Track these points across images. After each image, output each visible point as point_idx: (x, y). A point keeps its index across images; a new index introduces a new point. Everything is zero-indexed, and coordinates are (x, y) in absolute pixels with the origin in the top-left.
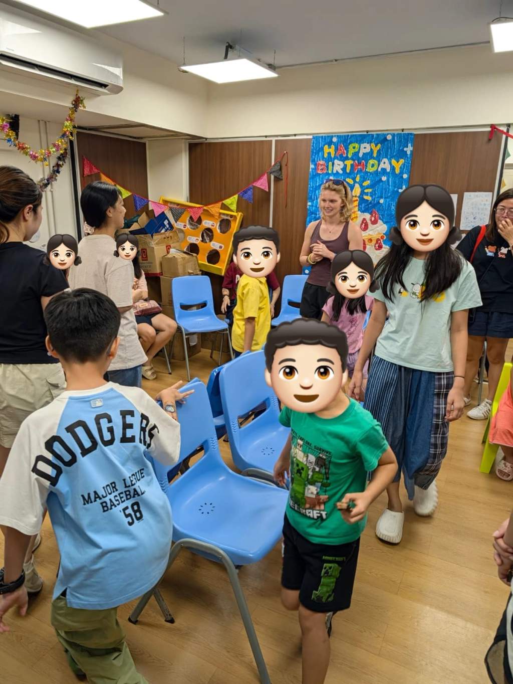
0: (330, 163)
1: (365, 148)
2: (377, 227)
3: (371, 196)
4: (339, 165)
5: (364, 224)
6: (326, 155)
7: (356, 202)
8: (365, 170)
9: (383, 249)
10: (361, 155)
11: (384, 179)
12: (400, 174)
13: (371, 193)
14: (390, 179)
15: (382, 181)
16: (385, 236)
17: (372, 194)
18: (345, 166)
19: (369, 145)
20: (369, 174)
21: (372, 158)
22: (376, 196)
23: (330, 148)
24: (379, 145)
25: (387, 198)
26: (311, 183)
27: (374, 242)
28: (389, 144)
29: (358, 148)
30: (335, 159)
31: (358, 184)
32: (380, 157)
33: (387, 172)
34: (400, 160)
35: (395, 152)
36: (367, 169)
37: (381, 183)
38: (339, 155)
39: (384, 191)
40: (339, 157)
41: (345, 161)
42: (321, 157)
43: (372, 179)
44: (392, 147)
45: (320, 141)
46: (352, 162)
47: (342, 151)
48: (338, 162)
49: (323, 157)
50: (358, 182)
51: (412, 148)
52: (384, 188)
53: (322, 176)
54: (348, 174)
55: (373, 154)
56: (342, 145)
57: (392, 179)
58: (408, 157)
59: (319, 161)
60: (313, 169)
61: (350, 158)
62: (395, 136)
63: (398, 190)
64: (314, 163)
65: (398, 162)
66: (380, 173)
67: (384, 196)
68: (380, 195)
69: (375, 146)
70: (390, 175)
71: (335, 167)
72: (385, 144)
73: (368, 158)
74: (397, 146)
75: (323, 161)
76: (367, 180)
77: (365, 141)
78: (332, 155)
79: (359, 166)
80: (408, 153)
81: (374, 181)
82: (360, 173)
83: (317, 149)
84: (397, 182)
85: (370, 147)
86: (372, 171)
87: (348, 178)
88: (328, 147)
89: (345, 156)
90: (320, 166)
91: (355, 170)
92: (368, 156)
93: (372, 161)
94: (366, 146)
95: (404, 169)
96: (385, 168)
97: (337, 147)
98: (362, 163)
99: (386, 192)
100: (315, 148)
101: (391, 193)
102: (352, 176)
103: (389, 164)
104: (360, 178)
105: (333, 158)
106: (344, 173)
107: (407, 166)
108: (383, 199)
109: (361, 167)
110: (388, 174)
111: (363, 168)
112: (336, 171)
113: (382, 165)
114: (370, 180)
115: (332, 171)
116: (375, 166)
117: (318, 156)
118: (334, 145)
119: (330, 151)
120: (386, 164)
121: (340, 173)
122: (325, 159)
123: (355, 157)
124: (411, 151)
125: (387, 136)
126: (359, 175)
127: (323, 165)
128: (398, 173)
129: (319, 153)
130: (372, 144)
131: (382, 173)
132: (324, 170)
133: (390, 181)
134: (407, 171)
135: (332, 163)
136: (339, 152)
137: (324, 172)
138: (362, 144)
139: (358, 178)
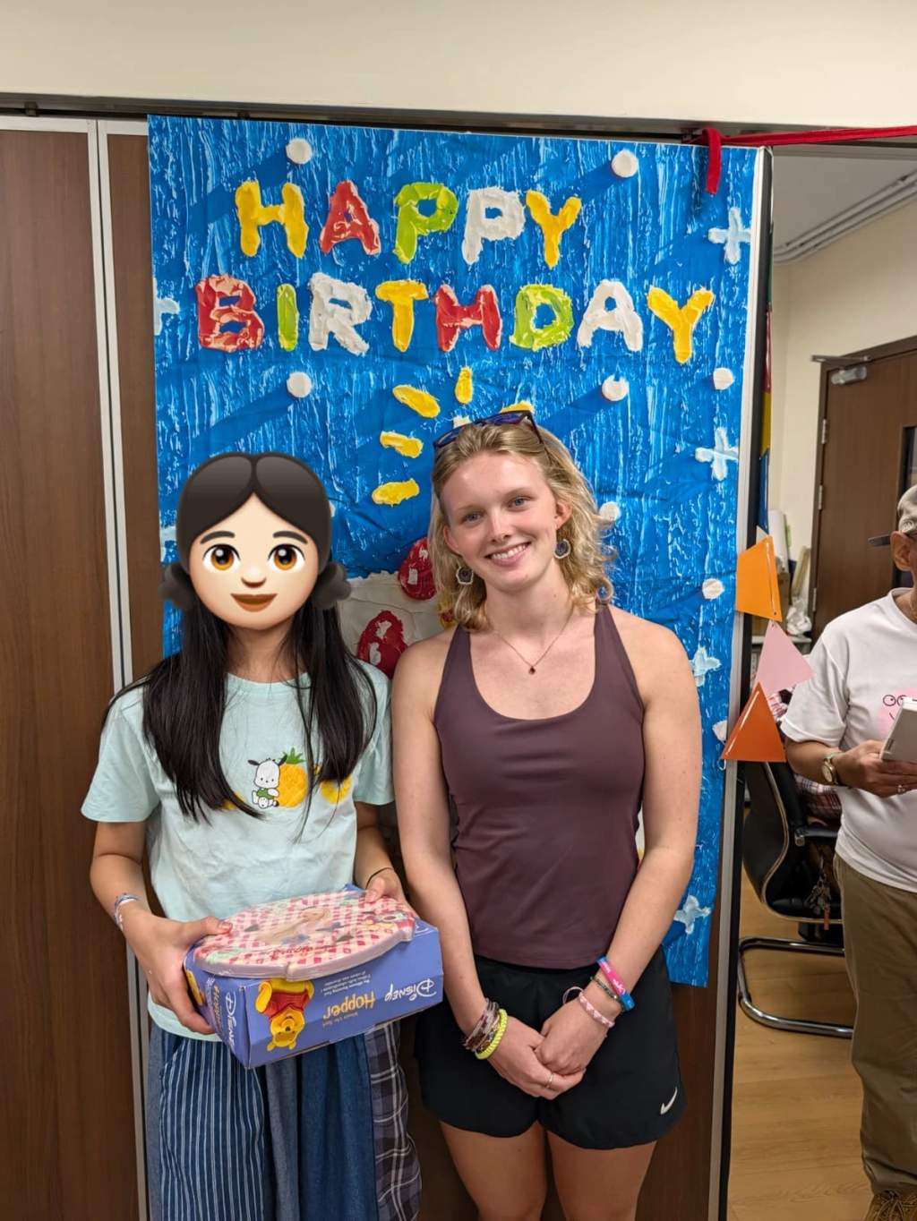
0: (286, 293)
1: (493, 213)
4: (345, 304)
6: (252, 243)
8: (505, 340)
10: (471, 252)
11: (616, 389)
12: (696, 364)
14: (650, 392)
15: (605, 403)
19: (514, 196)
20: (528, 362)
21: (536, 271)
23: (278, 200)
24: (574, 205)
25: (638, 494)
26: (172, 410)
28: (630, 200)
29: (451, 213)
30: (311, 265)
31: (468, 417)
32: (580, 272)
33: (630, 355)
34: (689, 293)
35: (664, 248)
36: (512, 333)
37: (598, 415)
38: (334, 242)
39: (621, 456)
40: (339, 258)
41: (380, 282)
42: (220, 251)
43: (542, 390)
44: (641, 218)
45: (207, 153)
46: (423, 292)
47: (355, 223)
48: (332, 289)
49: (233, 254)
50: (467, 406)
51: (747, 230)
52: (622, 440)
53: (237, 367)
54: (404, 363)
55: (539, 253)
56: (354, 190)
57: (661, 391)
58: (732, 275)
59: (209, 276)
60: (175, 323)
61: (406, 267)
62: (657, 161)
63: (694, 453)
64: (177, 287)
65: (682, 304)
66: (587, 361)
67: (621, 487)
68: (600, 477)
69: (552, 205)
70: (645, 368)
71: (320, 318)
72: (604, 202)
73: (511, 269)
74: (668, 213)
75: (235, 277)
76: (518, 395)
77: (488, 173)
78: (294, 242)
79: (468, 315)
80: (733, 255)
81: (560, 403)
82: (477, 357)
83: (189, 203)
84: (686, 408)
85: (523, 208)
86: (545, 346)
87: (403, 384)
88: (261, 192)
89: (374, 252)
90: (221, 305)
91: (441, 339)
92: (512, 259)
93: (536, 289)
94: (497, 200)
95: (716, 341)
96: (613, 333)
97: (318, 195)
98: (482, 300)
99: (632, 464)
100: (175, 195)
101: (656, 468)
102: (428, 372)
103: (635, 310)
104: (480, 386)
105: (299, 259)
106: (375, 353)
107: (730, 326)
108: (615, 500)
109: (479, 322)
110: (634, 364)
111: (487, 327)
112: (327, 337)
113: (594, 313)
114: (535, 393)
115: (299, 340)
116: (555, 318)
117: (203, 243)
118: (298, 185)
119: (278, 217)
120: (616, 309)
121: (354, 355)
122: (247, 264)
123: (435, 262)
124: (745, 247)
125: (613, 157)
126: (469, 364)
127: (237, 304)
128: (684, 358)
129: (208, 228)
130: (531, 195)
131: (599, 356)
132: (246, 330)
133: (647, 403)
134: (729, 350)
135: (296, 290)
136: (335, 227)
137: (250, 343)
138: (472, 186)
139: (468, 383)
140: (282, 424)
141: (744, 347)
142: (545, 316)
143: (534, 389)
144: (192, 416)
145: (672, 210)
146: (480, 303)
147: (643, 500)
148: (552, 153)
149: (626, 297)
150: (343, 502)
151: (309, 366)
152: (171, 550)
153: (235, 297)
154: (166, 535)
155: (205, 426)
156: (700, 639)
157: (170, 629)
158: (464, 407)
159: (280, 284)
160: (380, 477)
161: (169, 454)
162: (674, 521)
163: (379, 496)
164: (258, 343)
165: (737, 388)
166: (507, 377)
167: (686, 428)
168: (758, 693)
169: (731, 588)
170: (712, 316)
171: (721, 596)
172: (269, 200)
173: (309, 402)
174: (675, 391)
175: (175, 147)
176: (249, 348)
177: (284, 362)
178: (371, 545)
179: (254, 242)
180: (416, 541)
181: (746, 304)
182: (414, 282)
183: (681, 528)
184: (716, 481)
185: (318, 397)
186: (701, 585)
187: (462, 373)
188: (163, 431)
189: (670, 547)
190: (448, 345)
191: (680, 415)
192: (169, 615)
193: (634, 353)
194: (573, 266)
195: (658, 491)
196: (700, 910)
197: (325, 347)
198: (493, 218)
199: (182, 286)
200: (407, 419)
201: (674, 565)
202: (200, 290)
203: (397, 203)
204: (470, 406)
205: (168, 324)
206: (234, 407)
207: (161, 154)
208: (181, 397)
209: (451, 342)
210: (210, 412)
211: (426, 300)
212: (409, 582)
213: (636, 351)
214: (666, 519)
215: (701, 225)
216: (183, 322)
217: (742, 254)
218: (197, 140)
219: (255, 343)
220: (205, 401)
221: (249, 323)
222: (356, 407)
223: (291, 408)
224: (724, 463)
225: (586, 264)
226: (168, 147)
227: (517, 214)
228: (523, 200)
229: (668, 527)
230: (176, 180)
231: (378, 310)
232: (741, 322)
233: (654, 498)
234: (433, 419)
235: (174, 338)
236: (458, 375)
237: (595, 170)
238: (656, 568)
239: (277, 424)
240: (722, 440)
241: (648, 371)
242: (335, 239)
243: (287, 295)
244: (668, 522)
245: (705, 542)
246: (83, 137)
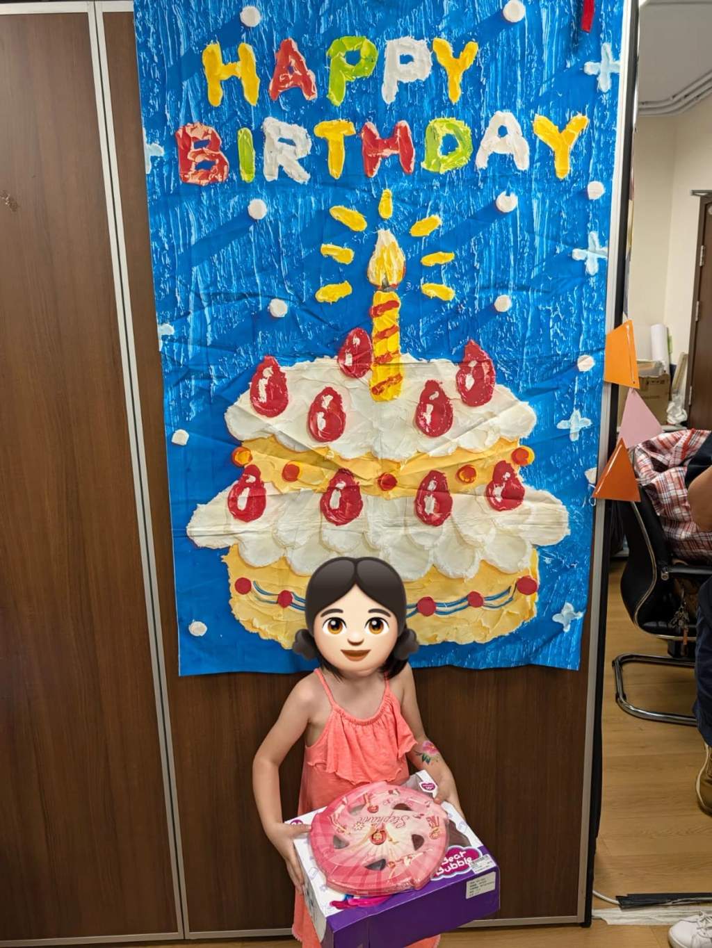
0: (245, 135)
1: (406, 59)
2: (492, 415)
3: (452, 282)
4: (291, 142)
5: (430, 408)
6: (216, 95)
7: (388, 312)
8: (418, 165)
9: (526, 504)
10: (389, 93)
11: (507, 202)
12: (573, 179)
13: (451, 267)
14: (535, 204)
15: (498, 214)
16: (530, 450)
17: (458, 274)
18: (321, 146)
19: (424, 42)
20: (436, 183)
21: (442, 107)
22: (479, 282)
23: (236, 58)
24: (473, 48)
25: (526, 288)
26: (162, 232)
27: (483, 478)
28: (518, 41)
29: (372, 61)
30: (263, 111)
31: (389, 230)
32: (477, 106)
33: (519, 173)
34: (568, 119)
35: (546, 81)
36: (423, 160)
37: (493, 224)
38: (281, 91)
39: (512, 257)
40: (285, 104)
41: (317, 123)
42: (192, 104)
43: (448, 206)
44: (528, 56)
45: (179, 22)
46: (351, 129)
47: (296, 74)
48: (280, 130)
49: (202, 105)
50: (388, 221)
51: (617, 62)
52: (512, 244)
53: (210, 198)
54: (338, 188)
55: (444, 92)
56: (295, 46)
57: (544, 202)
58: (604, 101)
59: (185, 125)
60: (161, 164)
61: (337, 109)
62: (541, 7)
63: (571, 253)
64: (162, 135)
65: (562, 128)
66: (484, 180)
67: (512, 283)
68: (495, 275)
69: (454, 50)
70: (531, 184)
71: (272, 154)
72: (497, 45)
73: (421, 107)
74: (551, 51)
75: (205, 124)
76: (429, 211)
77: (401, 26)
78: (249, 93)
79: (387, 146)
80: (604, 85)
81: (462, 216)
82: (395, 180)
83: (167, 65)
84: (564, 216)
85: (431, 54)
86: (450, 169)
87: (337, 205)
88: (222, 53)
89: (311, 98)
90: (195, 147)
91: (367, 167)
92: (422, 98)
93: (441, 122)
94: (409, 48)
95: (590, 159)
96: (505, 155)
97: (266, 52)
98: (398, 133)
99: (521, 263)
100: (156, 59)
101: (540, 266)
102: (357, 194)
103: (523, 136)
104: (398, 205)
105: (254, 107)
106: (315, 181)
107: (602, 146)
108: (507, 294)
109: (396, 152)
110: (521, 182)
111: (403, 156)
112: (277, 170)
113: (489, 140)
114: (442, 209)
115: (256, 173)
116: (457, 146)
117: (179, 98)
118: (250, 44)
119: (236, 73)
120: (507, 136)
121: (299, 183)
122: (214, 113)
123: (360, 104)
124: (615, 77)
125: (503, 6)
126: (389, 187)
127: (208, 146)
128: (562, 174)
129: (182, 85)
130: (437, 42)
131: (494, 176)
132: (215, 167)
133: (533, 213)
134: (601, 166)
135: (252, 132)
136: (281, 78)
137: (219, 178)
138: (388, 38)
139: (389, 203)
140: (246, 242)
141: (613, 163)
142: (450, 144)
143: (441, 205)
144: (177, 238)
145: (554, 48)
146: (397, 136)
147: (530, 293)
148: (454, 5)
149: (515, 125)
150: (293, 302)
151: (264, 194)
152: (166, 343)
153: (206, 141)
154: (162, 330)
155: (187, 245)
156: (575, 403)
157: (169, 402)
158: (386, 222)
159: (239, 128)
160: (321, 281)
161: (161, 268)
162: (555, 309)
163: (320, 296)
164: (225, 178)
165: (607, 197)
166: (420, 196)
167: (564, 233)
168: (621, 446)
169: (600, 362)
170: (587, 137)
171: (592, 369)
172: (228, 58)
173: (265, 221)
174: (556, 202)
175: (155, 20)
176: (218, 182)
177: (245, 193)
178: (316, 336)
179: (218, 95)
180: (350, 331)
181: (615, 126)
182: (343, 121)
183: (560, 315)
184: (589, 276)
185: (272, 219)
186: (577, 361)
187: (383, 195)
188: (156, 249)
189: (551, 331)
190: (372, 172)
191: (560, 221)
192: (168, 392)
193: (522, 171)
194: (472, 101)
195: (542, 285)
196: (574, 614)
197: (276, 178)
198: (406, 63)
199: (165, 133)
200: (341, 233)
201: (555, 345)
202: (179, 136)
203: (329, 56)
204: (391, 221)
205: (155, 165)
206: (208, 229)
207: (144, 26)
208: (168, 223)
209: (374, 170)
210: (190, 234)
211: (355, 135)
212: (347, 364)
213: (523, 170)
214: (547, 308)
215: (579, 60)
216: (167, 163)
217: (613, 83)
218: (171, 11)
219: (223, 178)
220: (187, 225)
221: (217, 161)
222: (302, 226)
223: (252, 228)
224: (596, 261)
225: (482, 98)
226: (149, 19)
227: (425, 59)
228: (430, 46)
229: (550, 315)
230: (156, 47)
231: (317, 146)
232: (611, 142)
233: (538, 291)
234: (362, 232)
235: (160, 176)
236: (381, 196)
237: (489, 18)
238: (540, 347)
239: (242, 241)
240: (594, 242)
241: (533, 187)
242: (281, 89)
243: (245, 137)
244: (549, 310)
245: (579, 325)
246: (85, 16)
